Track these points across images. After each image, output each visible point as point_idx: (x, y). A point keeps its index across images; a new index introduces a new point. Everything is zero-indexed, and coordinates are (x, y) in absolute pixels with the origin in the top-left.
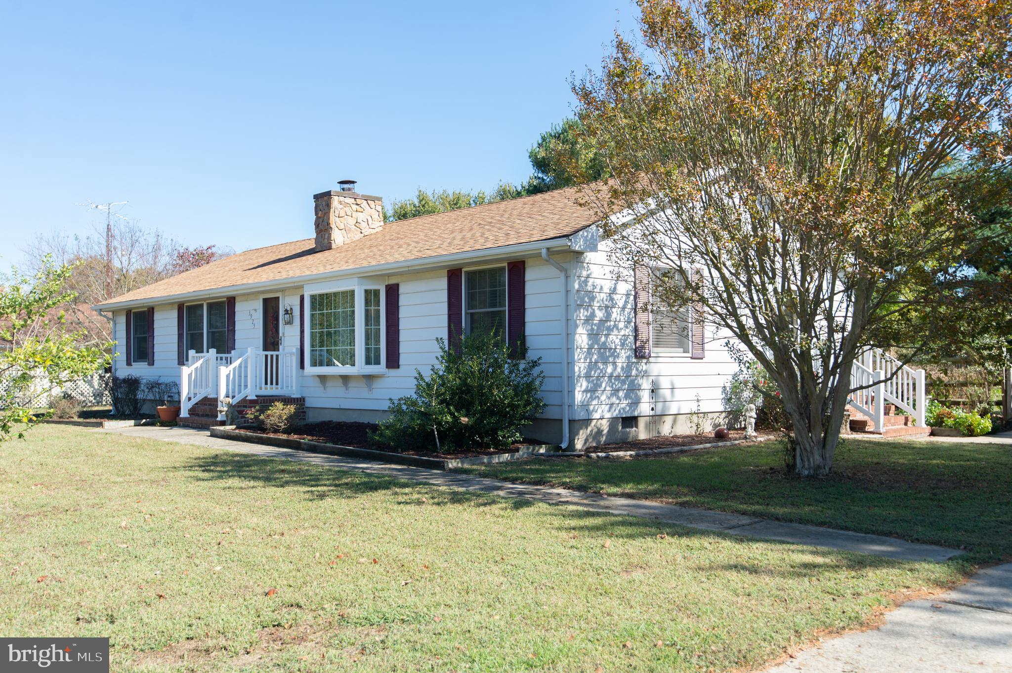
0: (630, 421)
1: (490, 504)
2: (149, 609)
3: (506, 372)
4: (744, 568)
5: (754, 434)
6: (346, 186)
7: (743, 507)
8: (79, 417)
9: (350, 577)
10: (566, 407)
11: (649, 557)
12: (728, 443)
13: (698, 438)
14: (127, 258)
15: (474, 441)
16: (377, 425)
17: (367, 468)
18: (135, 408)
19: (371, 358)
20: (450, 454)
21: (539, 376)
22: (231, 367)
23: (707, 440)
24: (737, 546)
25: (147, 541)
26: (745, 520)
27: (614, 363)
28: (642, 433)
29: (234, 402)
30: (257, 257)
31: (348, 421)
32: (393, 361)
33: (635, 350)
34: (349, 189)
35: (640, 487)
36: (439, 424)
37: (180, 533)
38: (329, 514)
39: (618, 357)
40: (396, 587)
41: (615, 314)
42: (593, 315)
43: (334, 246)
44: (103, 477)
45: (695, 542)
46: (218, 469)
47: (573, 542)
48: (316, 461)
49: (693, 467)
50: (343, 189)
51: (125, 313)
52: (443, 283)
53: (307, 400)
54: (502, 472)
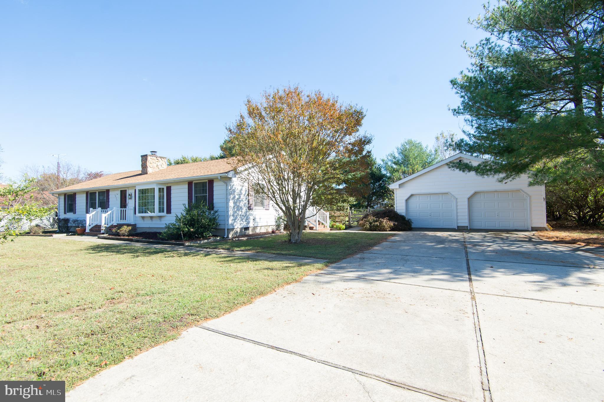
0: (247, 229)
1: (197, 256)
2: (63, 298)
3: (207, 214)
4: (269, 269)
5: (283, 231)
6: (153, 153)
7: (274, 252)
8: (43, 233)
9: (143, 282)
10: (226, 225)
11: (243, 268)
12: (275, 234)
13: (267, 233)
14: (65, 175)
15: (196, 236)
16: (161, 232)
17: (157, 247)
18: (67, 229)
19: (161, 210)
20: (187, 241)
21: (217, 216)
22: (107, 214)
23: (269, 233)
24: (269, 263)
25: (65, 275)
26: (274, 256)
27: (242, 211)
28: (250, 232)
29: (108, 226)
30: (119, 176)
31: (152, 232)
32: (169, 211)
33: (248, 207)
34: (154, 154)
35: (246, 248)
36: (183, 231)
37: (80, 272)
38: (139, 262)
39: (243, 209)
40: (159, 283)
41: (242, 196)
42: (235, 197)
43: (148, 173)
44: (50, 254)
45: (258, 263)
46: (99, 249)
47: (221, 265)
48: (138, 245)
49: (263, 241)
50: (152, 154)
51: (64, 195)
52: (187, 186)
53: (137, 225)
54: (203, 246)
